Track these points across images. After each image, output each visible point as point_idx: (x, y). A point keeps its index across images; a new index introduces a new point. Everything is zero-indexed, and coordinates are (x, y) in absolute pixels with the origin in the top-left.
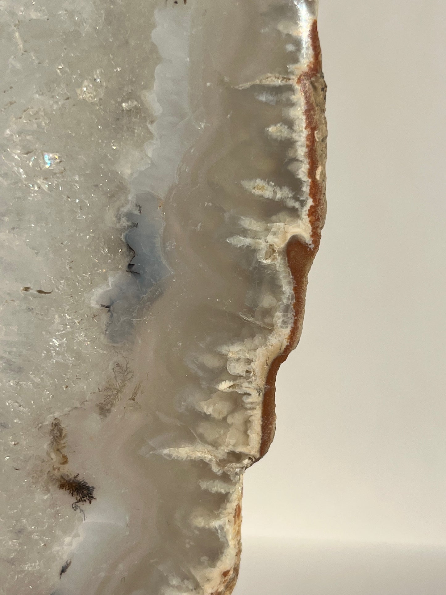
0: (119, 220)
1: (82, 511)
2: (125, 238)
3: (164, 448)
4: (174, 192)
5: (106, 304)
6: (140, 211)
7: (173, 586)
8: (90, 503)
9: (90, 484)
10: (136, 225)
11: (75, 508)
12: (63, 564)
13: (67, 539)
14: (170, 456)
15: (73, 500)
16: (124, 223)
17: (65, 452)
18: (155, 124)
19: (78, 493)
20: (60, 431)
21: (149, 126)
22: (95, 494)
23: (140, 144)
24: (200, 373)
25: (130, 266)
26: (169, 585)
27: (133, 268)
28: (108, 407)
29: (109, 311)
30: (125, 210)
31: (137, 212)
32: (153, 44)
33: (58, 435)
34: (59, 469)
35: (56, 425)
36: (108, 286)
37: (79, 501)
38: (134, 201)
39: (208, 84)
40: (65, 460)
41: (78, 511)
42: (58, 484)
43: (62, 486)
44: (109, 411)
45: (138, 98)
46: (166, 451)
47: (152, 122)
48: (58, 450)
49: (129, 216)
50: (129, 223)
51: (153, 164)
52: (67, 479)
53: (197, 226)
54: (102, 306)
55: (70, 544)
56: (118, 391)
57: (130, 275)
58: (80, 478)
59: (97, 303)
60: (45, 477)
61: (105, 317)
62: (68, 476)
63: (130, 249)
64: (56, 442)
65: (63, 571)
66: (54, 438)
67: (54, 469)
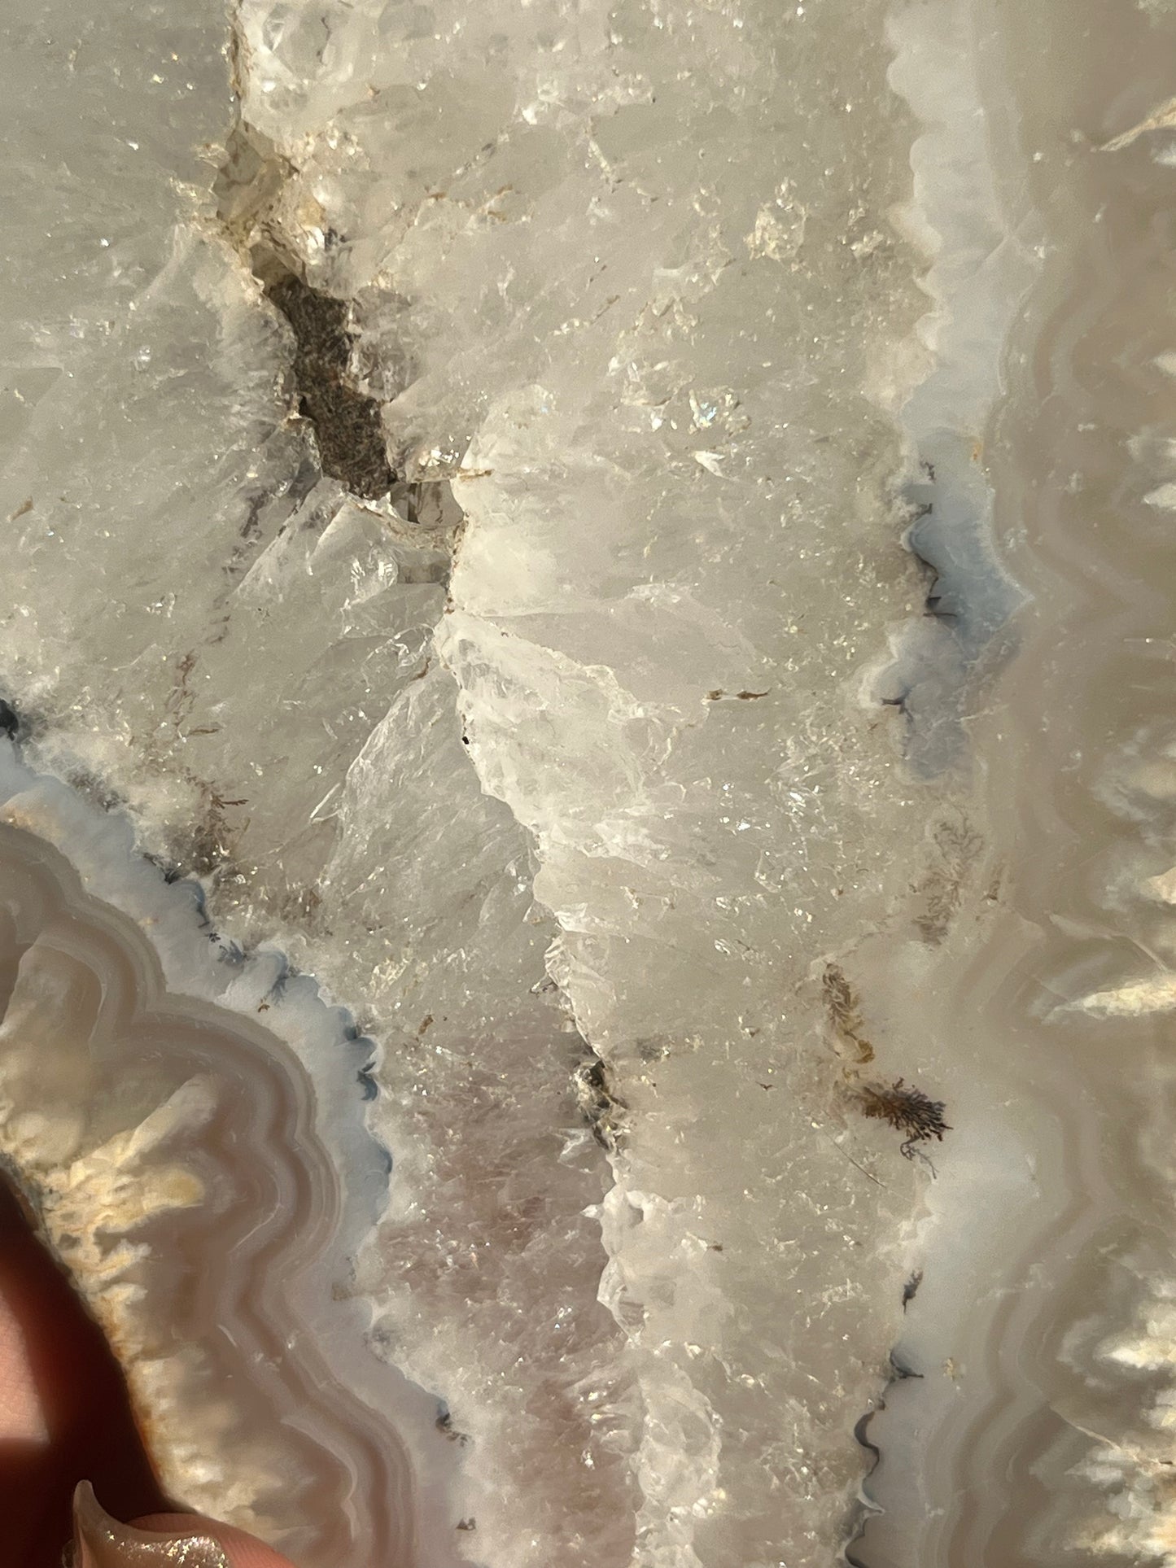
0: (889, 504)
1: (925, 1158)
2: (910, 541)
3: (1084, 995)
4: (1001, 417)
5: (892, 696)
6: (932, 475)
7: (1164, 1301)
8: (940, 1138)
9: (932, 1099)
10: (928, 510)
11: (910, 1154)
12: (906, 1280)
13: (905, 1226)
14: (1101, 1010)
15: (901, 1137)
16: (903, 509)
17: (863, 1034)
18: (931, 274)
19: (910, 1120)
20: (845, 990)
21: (919, 281)
22: (946, 1117)
23: (903, 327)
24: (1139, 815)
25: (931, 602)
26: (1155, 1300)
27: (940, 604)
28: (939, 923)
29: (902, 711)
30: (897, 481)
31: (925, 480)
32: (895, 97)
33: (842, 999)
34: (856, 1073)
35: (833, 979)
36: (891, 656)
37: (914, 1138)
38: (916, 455)
39: (1038, 157)
40: (867, 1054)
41: (917, 1158)
42: (861, 1107)
43: (870, 1111)
44: (943, 930)
45: (885, 226)
46: (1090, 1001)
47: (925, 271)
48: (847, 1033)
49: (910, 491)
50: (913, 508)
51: (942, 364)
52: (879, 1092)
53: (1068, 482)
54: (885, 702)
55: (913, 1235)
56: (956, 884)
57: (934, 622)
58: (907, 1088)
59: (873, 695)
60: (831, 1095)
61: (896, 727)
62: (880, 1086)
63: (925, 564)
64: (840, 1015)
65: (909, 1294)
66: (833, 1007)
67: (847, 1076)
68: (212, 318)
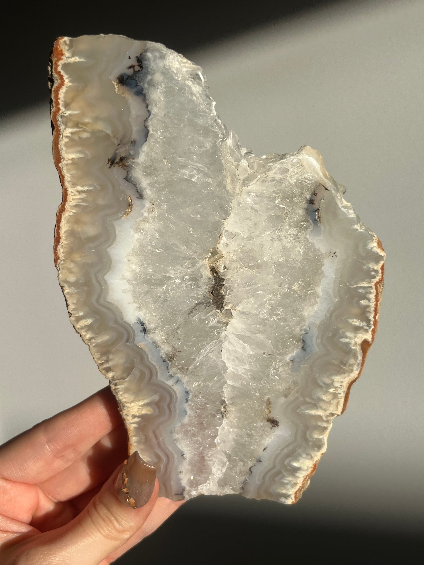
0: (301, 331)
1: (274, 429)
2: (302, 337)
3: (306, 410)
4: (322, 322)
5: (292, 360)
6: (309, 329)
7: (303, 457)
8: (277, 427)
9: (278, 421)
10: (307, 333)
11: (271, 428)
12: (265, 447)
13: (267, 439)
14: (308, 413)
15: (271, 426)
16: (303, 332)
17: (270, 409)
18: (319, 298)
19: (273, 424)
20: (270, 402)
21: (316, 299)
22: (279, 424)
23: (312, 305)
24: (323, 385)
25: (303, 347)
26: (302, 457)
27: (304, 348)
28: (288, 395)
29: (293, 362)
30: (304, 328)
31: (308, 329)
32: (322, 271)
33: (269, 403)
34: (267, 415)
35: (268, 400)
36: (294, 354)
37: (273, 426)
38: (307, 325)
39: (341, 285)
40: (270, 412)
41: (272, 429)
42: (266, 420)
43: (268, 421)
44: (288, 396)
45: (314, 289)
46: (307, 411)
47: (318, 298)
48: (268, 409)
49: (305, 330)
50: (305, 333)
51: (316, 313)
52: (270, 418)
53: (329, 334)
54: (291, 360)
55: (268, 440)
56: (292, 390)
57: (302, 351)
58: (274, 419)
59: (289, 359)
60: (262, 417)
61: (291, 364)
62: (270, 417)
63: (304, 341)
64: (268, 405)
65: (264, 449)
66: (267, 404)
67: (266, 415)
68: (201, 276)
